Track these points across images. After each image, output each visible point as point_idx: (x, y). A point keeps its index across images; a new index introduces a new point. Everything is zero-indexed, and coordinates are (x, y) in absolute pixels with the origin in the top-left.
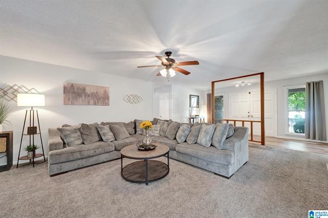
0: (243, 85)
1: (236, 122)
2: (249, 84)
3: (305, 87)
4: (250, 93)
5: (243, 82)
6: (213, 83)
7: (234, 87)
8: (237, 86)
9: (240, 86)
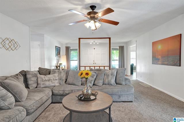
0: (94, 43)
1: (86, 67)
2: (98, 43)
3: (118, 48)
4: (94, 49)
5: (94, 42)
6: (80, 39)
7: (89, 44)
8: (91, 43)
9: (93, 43)
